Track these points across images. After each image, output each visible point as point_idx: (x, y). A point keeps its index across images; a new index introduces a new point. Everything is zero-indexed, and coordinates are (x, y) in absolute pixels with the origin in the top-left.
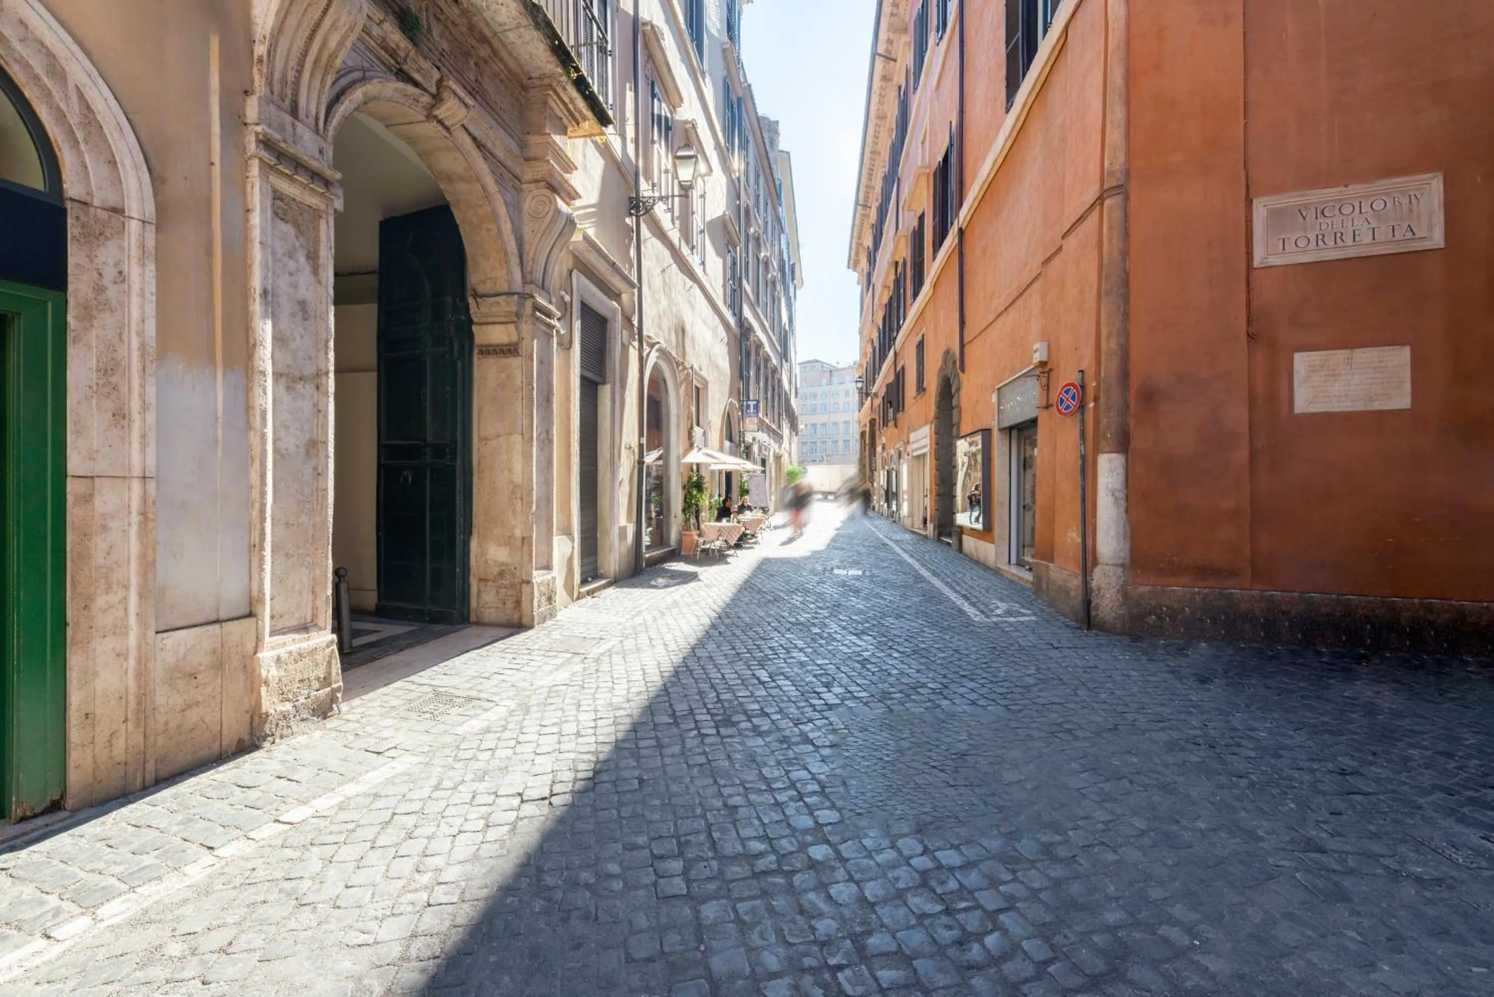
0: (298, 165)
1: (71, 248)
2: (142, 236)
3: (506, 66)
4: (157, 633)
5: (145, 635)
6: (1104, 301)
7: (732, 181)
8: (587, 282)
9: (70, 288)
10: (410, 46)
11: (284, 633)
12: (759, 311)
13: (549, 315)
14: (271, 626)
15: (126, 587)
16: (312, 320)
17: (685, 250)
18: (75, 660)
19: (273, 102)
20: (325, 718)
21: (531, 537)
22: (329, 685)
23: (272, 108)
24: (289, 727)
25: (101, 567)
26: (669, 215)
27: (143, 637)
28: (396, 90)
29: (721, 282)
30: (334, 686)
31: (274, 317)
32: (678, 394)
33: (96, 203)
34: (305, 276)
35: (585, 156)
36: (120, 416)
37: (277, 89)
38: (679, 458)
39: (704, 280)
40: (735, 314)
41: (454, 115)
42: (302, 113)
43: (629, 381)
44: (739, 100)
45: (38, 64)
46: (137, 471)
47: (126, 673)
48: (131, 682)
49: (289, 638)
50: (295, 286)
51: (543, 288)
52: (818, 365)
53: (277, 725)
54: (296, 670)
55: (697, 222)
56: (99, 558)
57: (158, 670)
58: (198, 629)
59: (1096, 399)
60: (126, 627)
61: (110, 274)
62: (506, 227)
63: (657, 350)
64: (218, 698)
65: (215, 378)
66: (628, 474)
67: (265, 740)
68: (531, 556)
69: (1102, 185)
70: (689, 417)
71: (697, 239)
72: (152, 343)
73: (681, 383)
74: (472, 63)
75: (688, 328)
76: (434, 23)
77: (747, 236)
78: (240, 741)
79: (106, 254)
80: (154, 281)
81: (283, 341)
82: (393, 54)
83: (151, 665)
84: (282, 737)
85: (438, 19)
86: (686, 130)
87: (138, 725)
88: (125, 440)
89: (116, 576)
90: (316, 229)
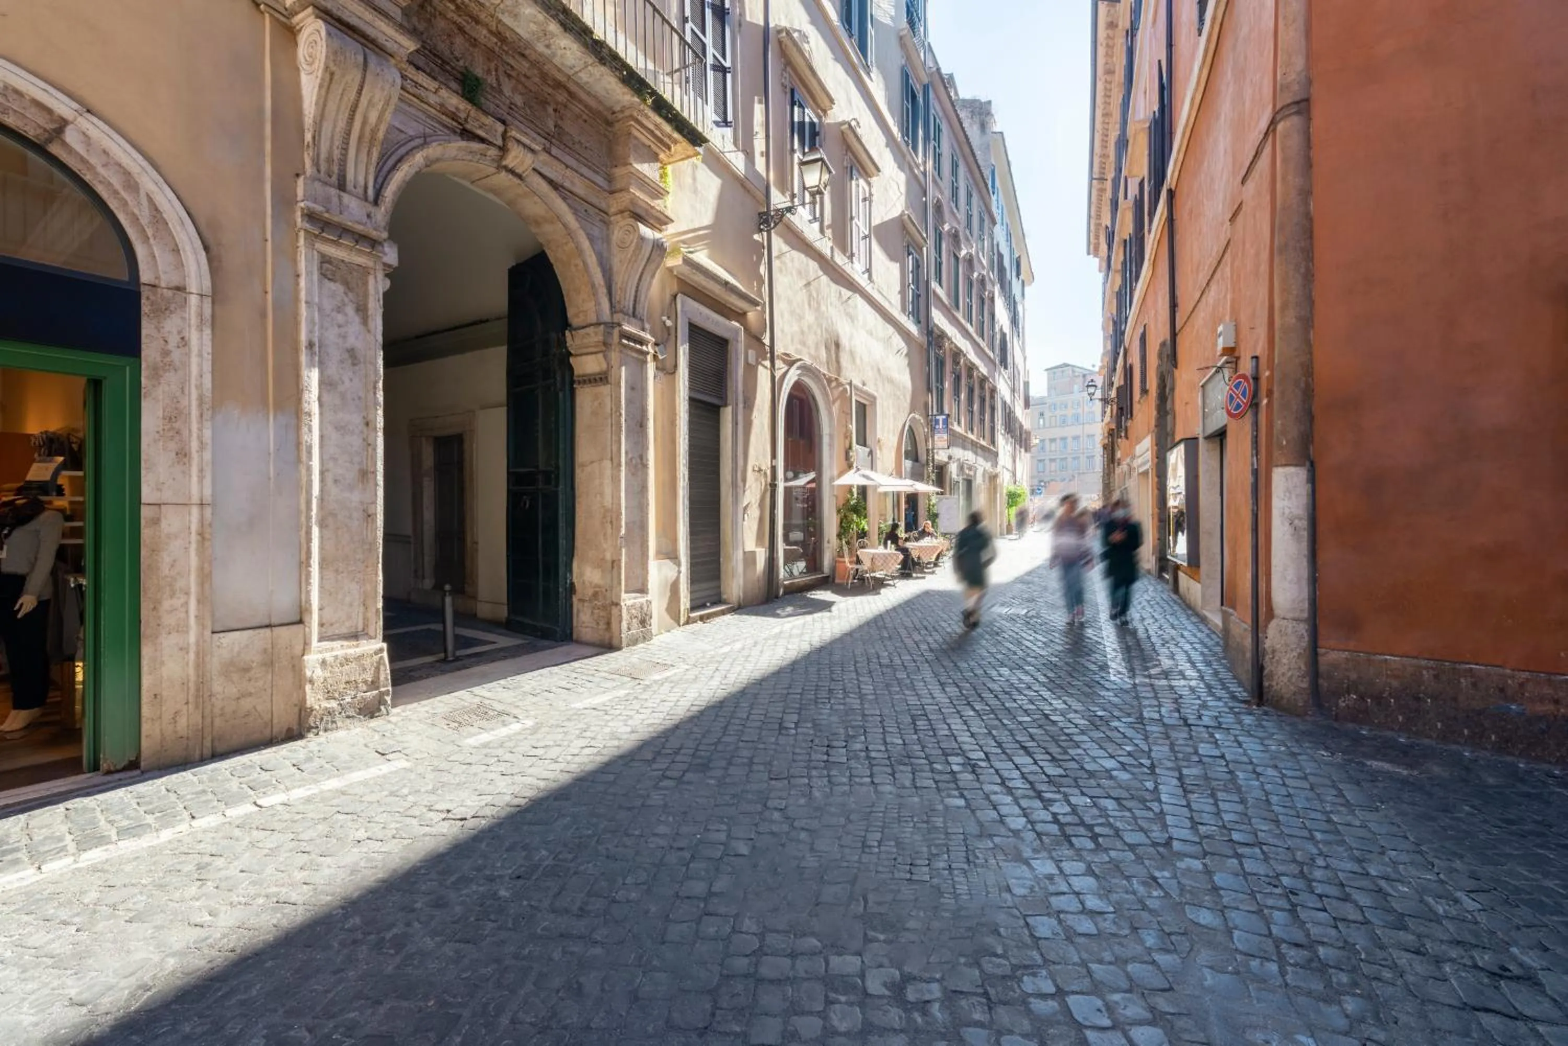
0: (344, 231)
1: (145, 323)
2: (201, 308)
3: (586, 106)
4: (213, 632)
5: (202, 634)
6: (1277, 260)
7: (916, 177)
8: (696, 305)
9: (143, 354)
10: (469, 107)
11: (333, 640)
12: (960, 316)
13: (641, 342)
14: (319, 633)
15: (187, 594)
16: (362, 365)
17: (840, 259)
18: (147, 651)
19: (320, 180)
20: (372, 717)
21: (620, 560)
22: (377, 688)
23: (317, 185)
24: (333, 722)
25: (166, 577)
26: (816, 225)
27: (201, 635)
28: (460, 149)
29: (898, 288)
30: (383, 689)
31: (322, 365)
32: (830, 413)
33: (163, 284)
34: (355, 326)
35: (694, 179)
36: (183, 455)
37: (323, 167)
38: (832, 479)
39: (869, 288)
40: (918, 322)
41: (522, 162)
42: (350, 186)
43: (758, 401)
44: (926, 88)
45: (116, 181)
46: (195, 499)
47: (187, 664)
48: (191, 671)
49: (337, 644)
50: (344, 337)
51: (634, 315)
52: (1069, 371)
53: (322, 719)
54: (341, 672)
55: (859, 226)
56: (165, 570)
57: (214, 664)
58: (251, 632)
59: (1270, 394)
60: (187, 626)
61: (174, 340)
62: (592, 260)
63: (798, 368)
64: (269, 691)
65: (268, 420)
66: (758, 497)
67: (309, 731)
68: (620, 580)
69: (1274, 106)
70: (848, 436)
71: (859, 246)
72: (208, 394)
73: (834, 402)
74: (550, 110)
75: (844, 341)
76: (504, 80)
77: (939, 236)
78: (289, 730)
79: (171, 325)
80: (210, 344)
81: (331, 385)
82: (454, 117)
83: (207, 659)
84: (326, 730)
85: (509, 76)
86: (843, 133)
87: (197, 707)
88: (186, 474)
89: (180, 583)
90: (366, 284)
